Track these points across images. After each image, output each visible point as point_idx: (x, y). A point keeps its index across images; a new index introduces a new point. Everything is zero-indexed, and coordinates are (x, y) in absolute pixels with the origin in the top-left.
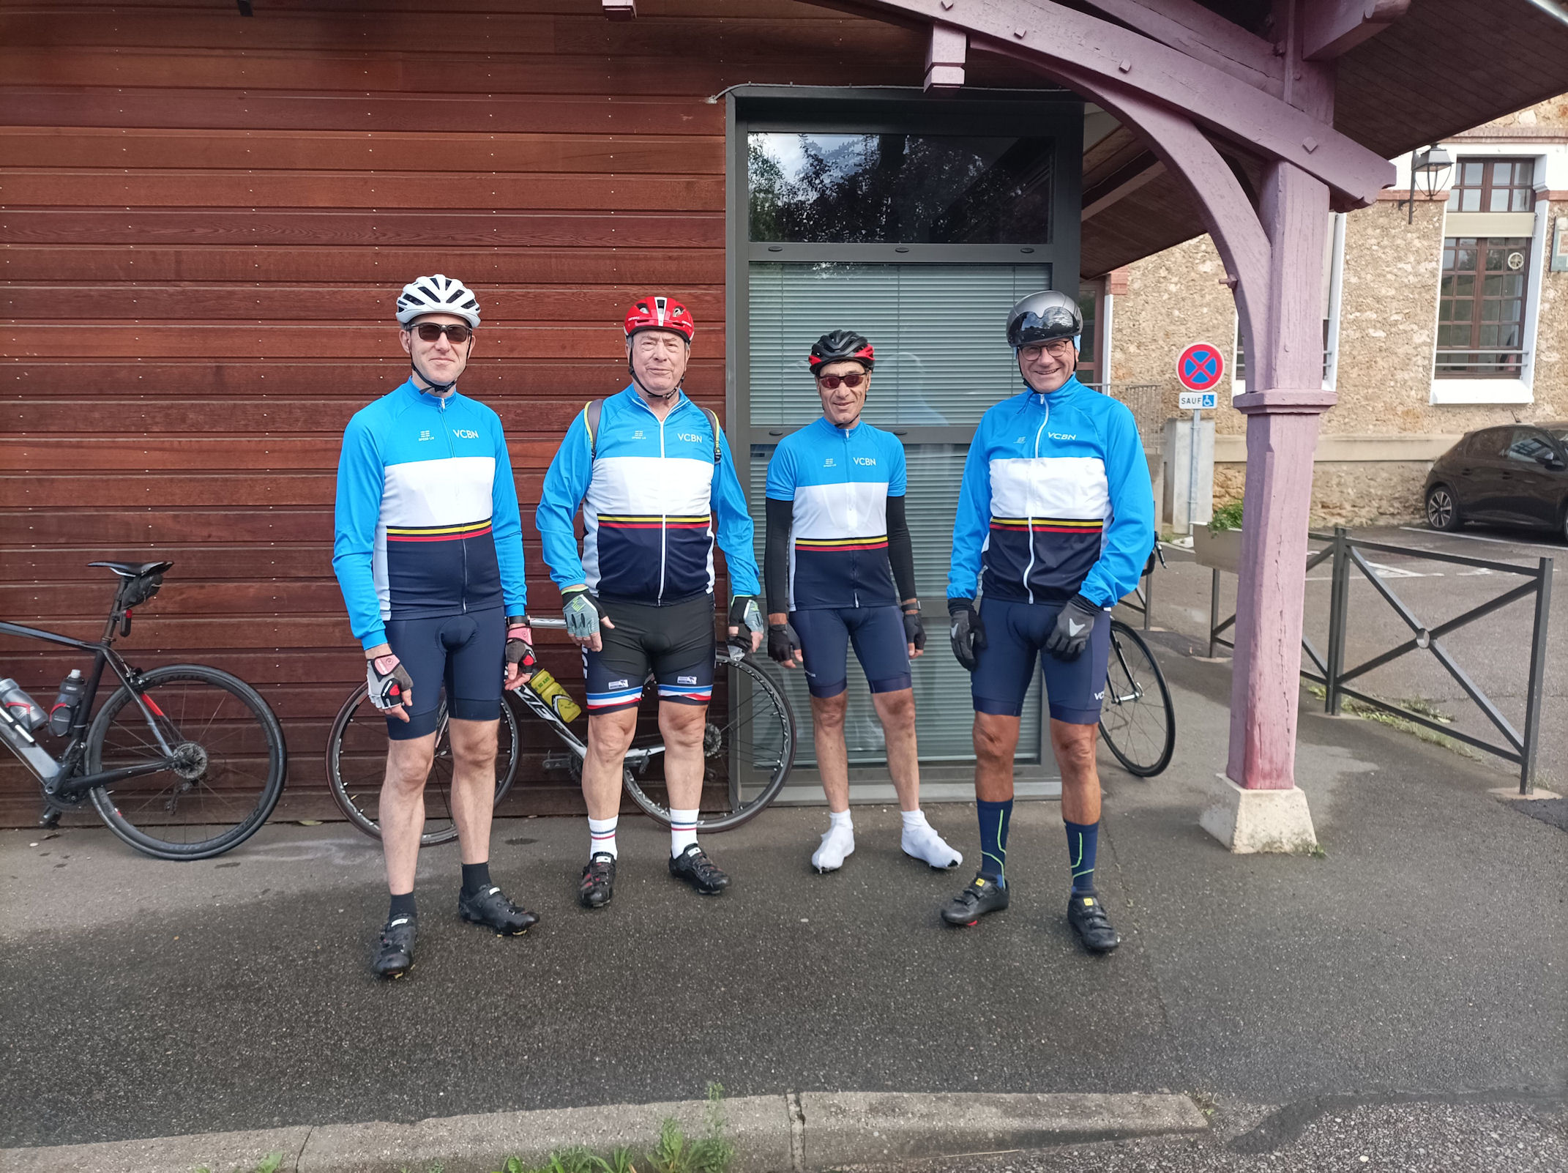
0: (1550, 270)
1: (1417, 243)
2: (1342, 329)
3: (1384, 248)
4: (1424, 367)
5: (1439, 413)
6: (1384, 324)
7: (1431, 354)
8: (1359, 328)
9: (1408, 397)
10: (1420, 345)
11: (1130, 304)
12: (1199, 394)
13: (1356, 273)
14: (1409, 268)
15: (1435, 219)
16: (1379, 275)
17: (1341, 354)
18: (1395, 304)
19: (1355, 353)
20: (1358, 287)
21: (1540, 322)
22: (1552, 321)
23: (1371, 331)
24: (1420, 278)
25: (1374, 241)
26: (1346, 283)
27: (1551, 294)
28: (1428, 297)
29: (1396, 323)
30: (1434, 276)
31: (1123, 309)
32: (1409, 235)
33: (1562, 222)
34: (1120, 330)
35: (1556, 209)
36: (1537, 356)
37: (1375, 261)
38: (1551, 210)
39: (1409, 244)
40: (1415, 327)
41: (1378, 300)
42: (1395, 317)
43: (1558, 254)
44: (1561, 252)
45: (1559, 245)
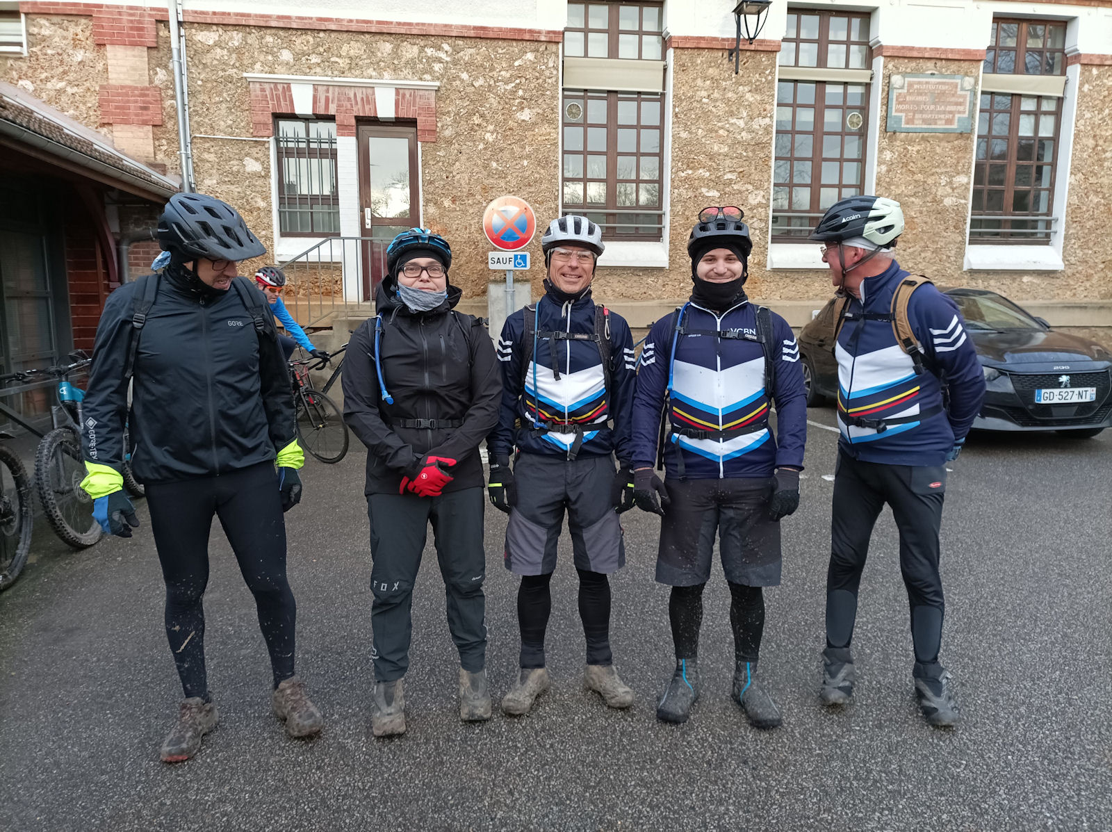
0: (886, 131)
1: (748, 96)
2: (673, 187)
3: (716, 100)
4: (761, 229)
5: (777, 278)
6: (716, 182)
7: (767, 216)
8: (691, 186)
11: (441, 153)
12: (510, 254)
13: (686, 128)
15: (767, 72)
16: (711, 131)
17: (674, 215)
18: (728, 162)
19: (688, 213)
20: (688, 143)
21: (878, 184)
23: (704, 190)
24: (753, 135)
25: (704, 93)
26: (676, 138)
27: (888, 155)
28: (762, 155)
29: (731, 180)
30: (769, 133)
31: (434, 159)
32: (741, 88)
33: (897, 80)
34: (431, 182)
35: (890, 65)
37: (707, 113)
38: (885, 67)
39: (741, 97)
40: (750, 187)
42: (729, 176)
43: (894, 114)
44: (896, 111)
45: (894, 105)
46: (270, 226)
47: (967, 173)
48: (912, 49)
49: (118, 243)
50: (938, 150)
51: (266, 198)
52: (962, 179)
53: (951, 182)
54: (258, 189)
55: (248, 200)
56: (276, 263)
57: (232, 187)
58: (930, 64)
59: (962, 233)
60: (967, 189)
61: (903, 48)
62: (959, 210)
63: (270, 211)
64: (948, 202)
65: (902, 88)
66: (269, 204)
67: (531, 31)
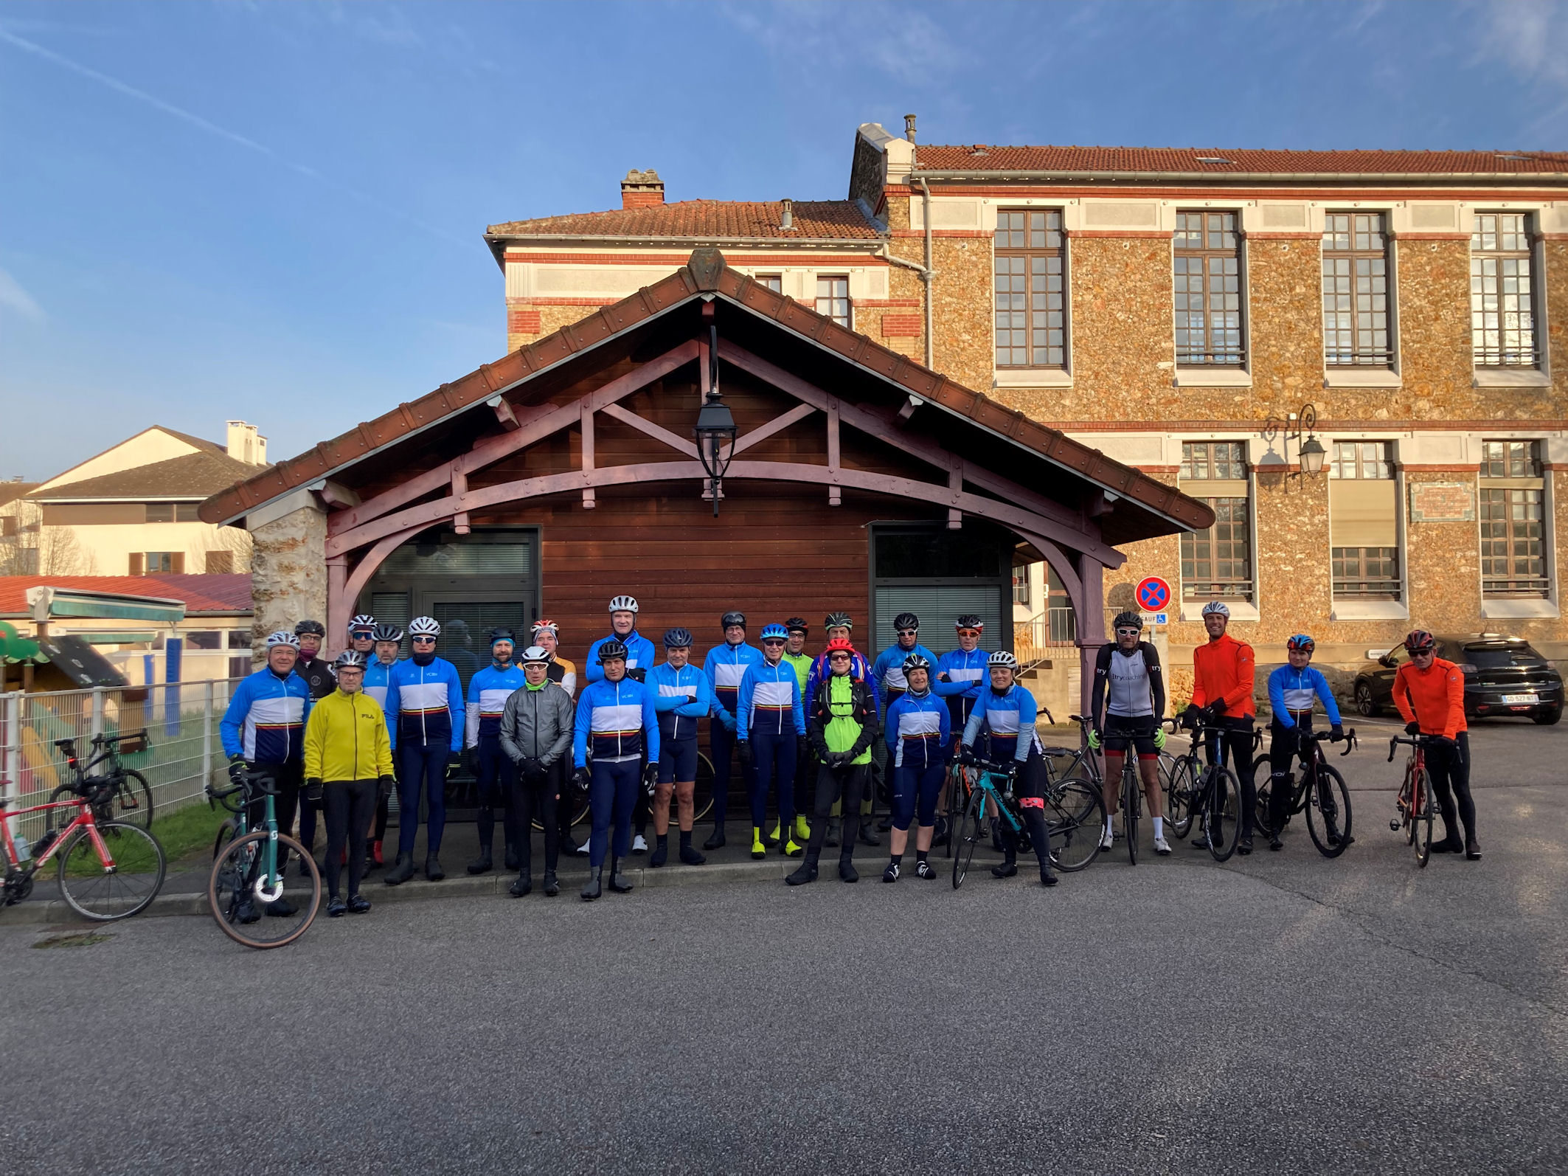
0: (1410, 522)
1: (1310, 502)
2: (1260, 564)
3: (1286, 505)
4: (1325, 592)
5: (1340, 627)
6: (1291, 560)
7: (1329, 582)
8: (1273, 564)
9: (1315, 615)
10: (1320, 577)
12: (1155, 614)
13: (1267, 524)
14: (1306, 520)
15: (1321, 486)
16: (1285, 526)
17: (1261, 583)
18: (1298, 546)
19: (1272, 582)
21: (1409, 559)
22: (1418, 558)
23: (1282, 566)
25: (1278, 501)
26: (1261, 531)
27: (1414, 538)
29: (1301, 560)
30: (1327, 526)
32: (1303, 497)
33: (1415, 487)
35: (1411, 477)
36: (1410, 584)
37: (1281, 516)
38: (1407, 478)
39: (1305, 504)
40: (1316, 563)
41: (1286, 544)
42: (1299, 556)
43: (1415, 509)
44: (1418, 507)
45: (1414, 504)
47: (1477, 550)
48: (1425, 466)
50: (1453, 534)
52: (1474, 553)
53: (1464, 556)
58: (1439, 475)
59: (1477, 592)
60: (1477, 561)
61: (1418, 465)
62: (1473, 576)
64: (1463, 570)
65: (1420, 491)
67: (1159, 467)
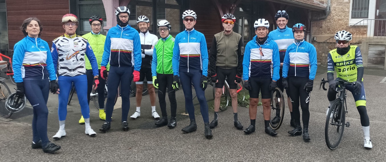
46: (348, 16)
49: (310, 21)
51: (348, 8)
54: (347, 6)
55: (343, 9)
56: (349, 26)
57: (340, 6)
63: (349, 12)
66: (349, 10)
